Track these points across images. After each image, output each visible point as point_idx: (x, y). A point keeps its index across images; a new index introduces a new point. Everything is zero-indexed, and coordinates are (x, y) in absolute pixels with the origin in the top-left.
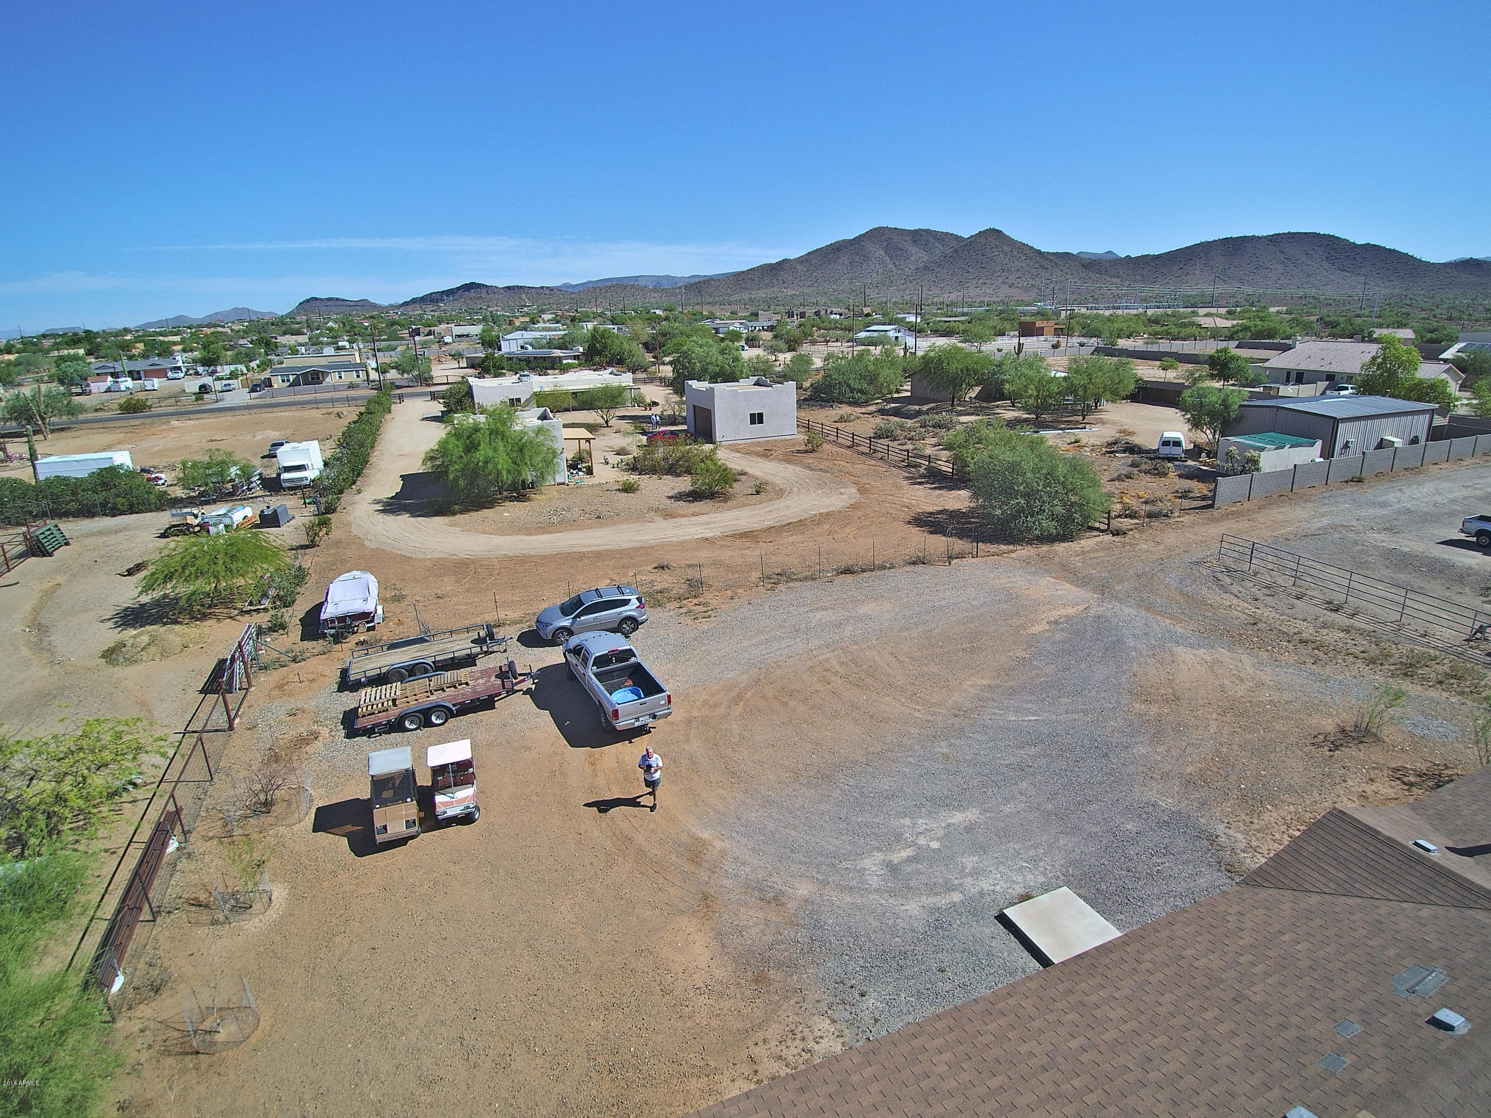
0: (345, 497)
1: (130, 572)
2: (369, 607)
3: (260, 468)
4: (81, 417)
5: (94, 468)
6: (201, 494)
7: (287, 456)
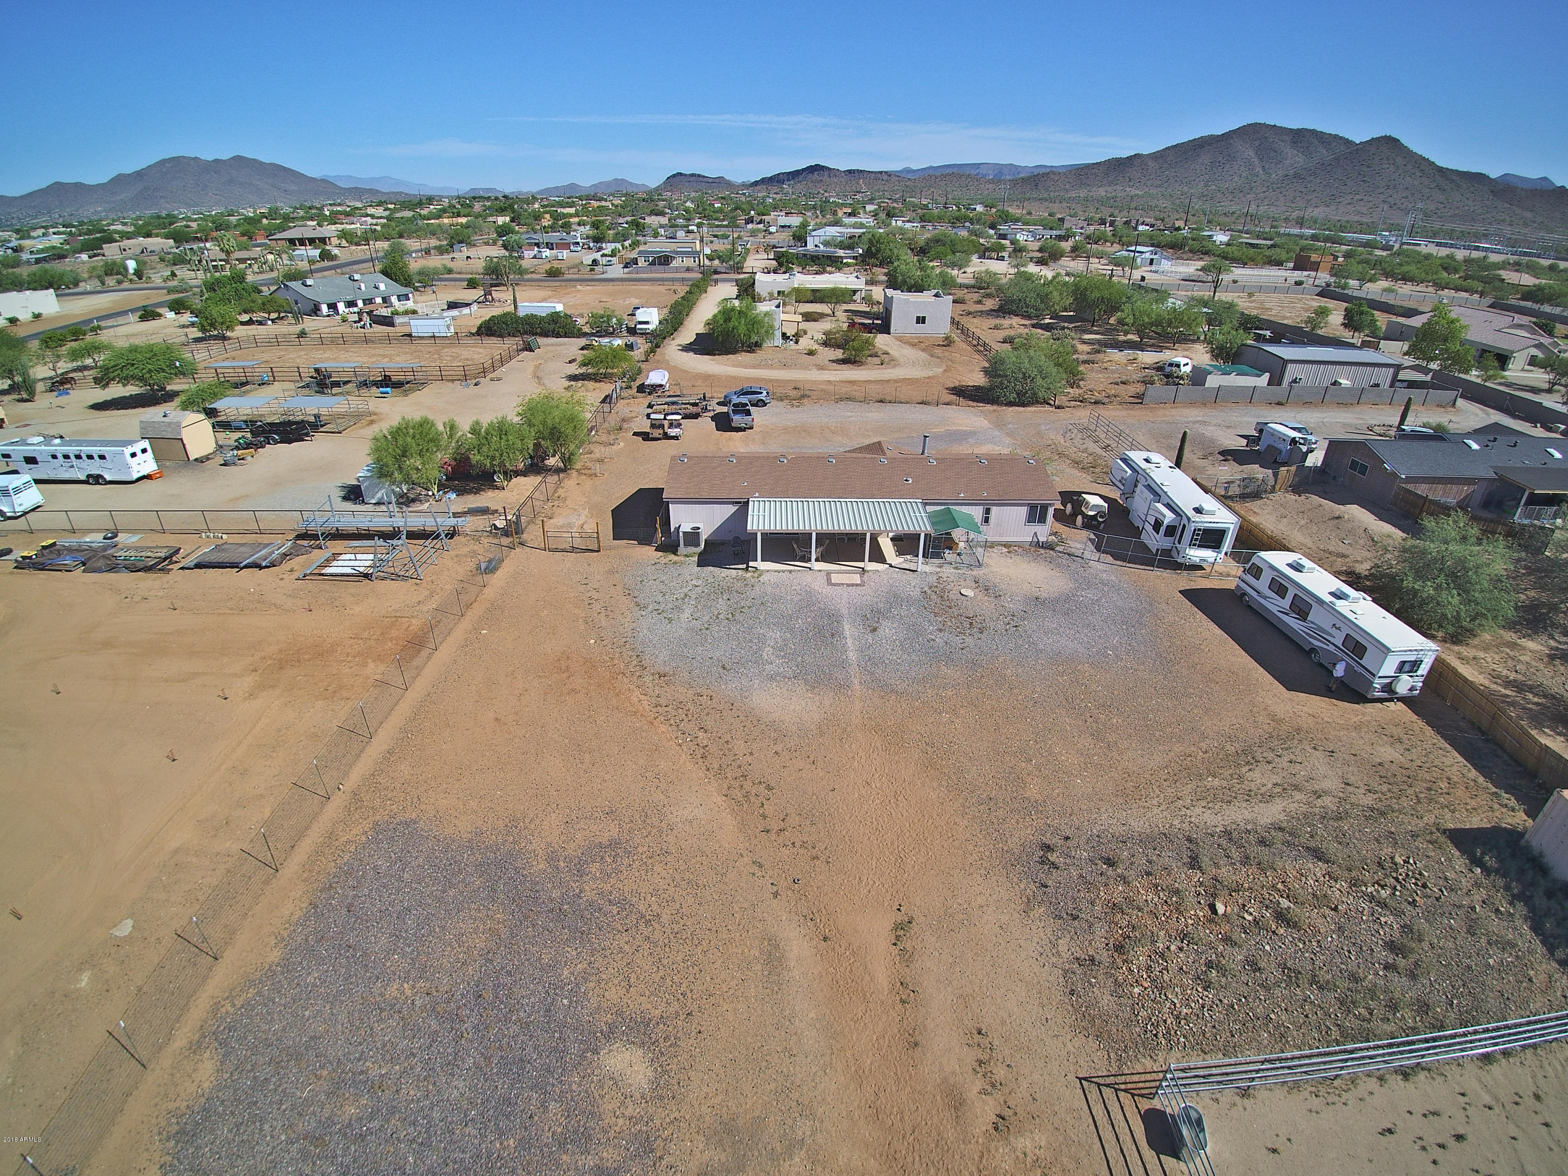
0: (666, 341)
1: (570, 362)
2: (663, 383)
3: (627, 321)
4: (525, 277)
5: (549, 311)
6: (597, 332)
7: (641, 315)
